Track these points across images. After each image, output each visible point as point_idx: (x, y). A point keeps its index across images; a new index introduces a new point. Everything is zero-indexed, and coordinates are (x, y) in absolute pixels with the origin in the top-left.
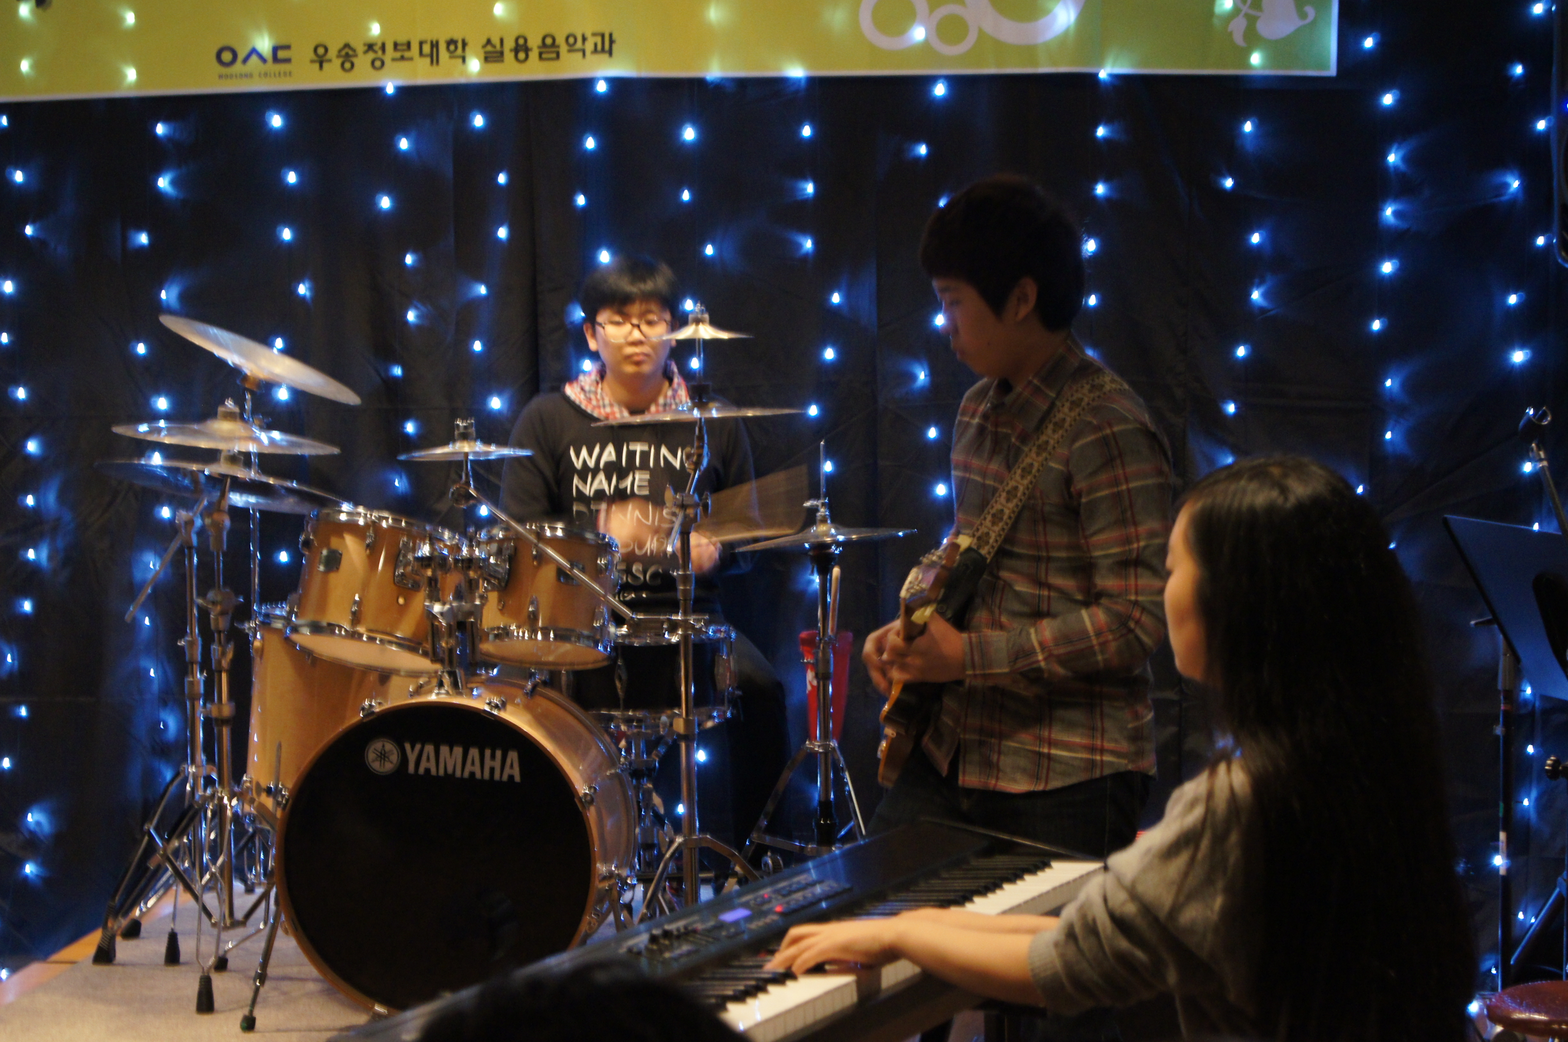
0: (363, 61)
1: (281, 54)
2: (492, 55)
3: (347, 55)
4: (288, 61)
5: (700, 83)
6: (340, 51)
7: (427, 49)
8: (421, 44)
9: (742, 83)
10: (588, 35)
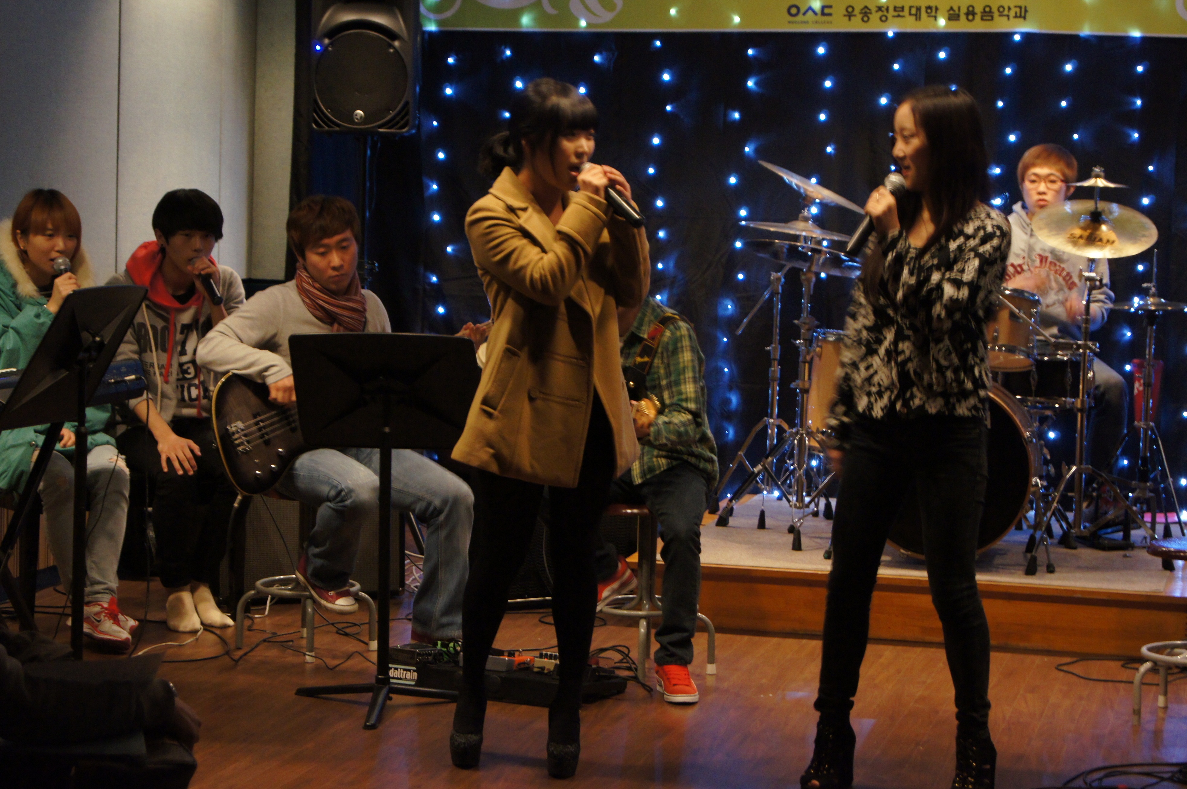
0: (875, 17)
1: (827, 11)
2: (953, 16)
3: (866, 13)
4: (830, 15)
5: (1076, 37)
6: (862, 10)
7: (914, 11)
8: (911, 7)
9: (1101, 39)
10: (1012, 7)
